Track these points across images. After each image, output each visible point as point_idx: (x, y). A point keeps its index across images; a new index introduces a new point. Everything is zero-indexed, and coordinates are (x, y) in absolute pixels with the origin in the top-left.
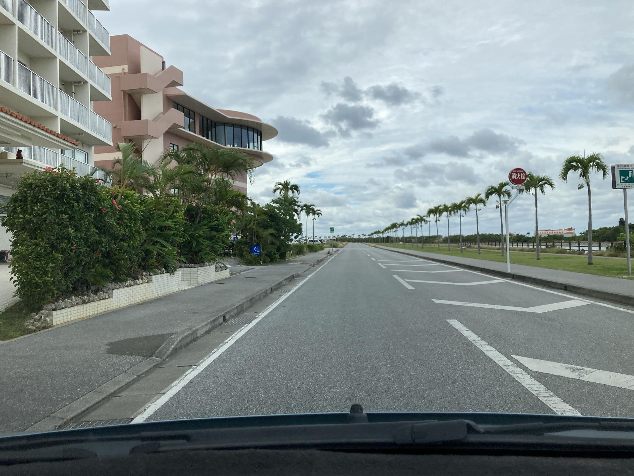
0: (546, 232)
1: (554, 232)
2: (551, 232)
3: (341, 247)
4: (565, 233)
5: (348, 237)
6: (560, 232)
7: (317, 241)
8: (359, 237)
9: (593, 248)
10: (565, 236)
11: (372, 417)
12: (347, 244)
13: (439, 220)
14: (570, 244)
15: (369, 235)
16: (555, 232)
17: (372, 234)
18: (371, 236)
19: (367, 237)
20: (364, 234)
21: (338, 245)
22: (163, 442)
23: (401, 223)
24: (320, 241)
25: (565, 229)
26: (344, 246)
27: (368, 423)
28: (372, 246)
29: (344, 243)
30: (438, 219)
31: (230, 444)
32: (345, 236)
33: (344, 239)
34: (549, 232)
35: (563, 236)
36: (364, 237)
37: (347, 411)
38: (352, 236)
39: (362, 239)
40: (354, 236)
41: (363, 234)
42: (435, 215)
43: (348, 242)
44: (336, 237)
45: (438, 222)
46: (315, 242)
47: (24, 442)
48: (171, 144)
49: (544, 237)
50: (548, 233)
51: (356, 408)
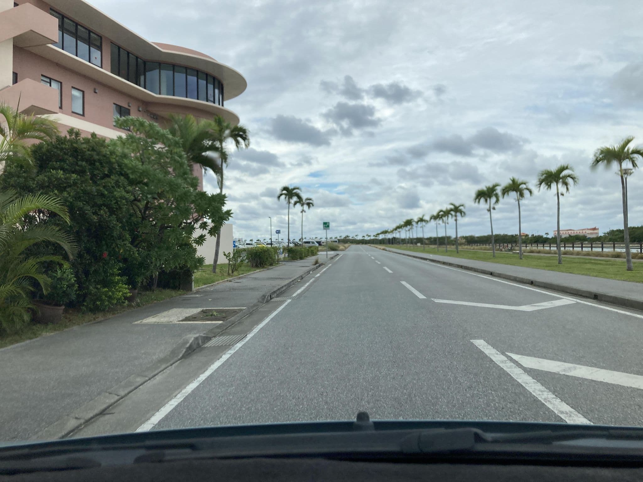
0: (567, 232)
1: (575, 232)
2: (573, 232)
3: (342, 250)
4: (588, 234)
5: (351, 238)
6: (583, 232)
7: (313, 243)
8: (363, 238)
9: (631, 249)
10: (589, 236)
11: (379, 425)
12: (349, 246)
13: (494, 209)
14: (602, 246)
15: (374, 236)
16: (577, 232)
17: (378, 234)
18: (376, 237)
19: (372, 238)
20: (369, 235)
21: (339, 247)
22: (168, 452)
23: (420, 218)
24: (317, 242)
25: (588, 229)
26: (346, 248)
27: (374, 432)
28: (380, 249)
29: (346, 245)
30: (492, 206)
31: (235, 453)
32: (348, 236)
33: (346, 241)
34: (570, 232)
35: (586, 237)
36: (369, 238)
37: (354, 419)
38: (356, 237)
39: (366, 240)
40: (358, 237)
41: (367, 235)
42: (486, 201)
43: (350, 244)
44: (338, 238)
45: (492, 210)
46: (311, 244)
47: (26, 451)
48: (42, 75)
49: (565, 238)
50: (568, 233)
51: (362, 416)
